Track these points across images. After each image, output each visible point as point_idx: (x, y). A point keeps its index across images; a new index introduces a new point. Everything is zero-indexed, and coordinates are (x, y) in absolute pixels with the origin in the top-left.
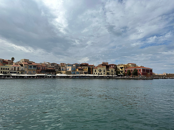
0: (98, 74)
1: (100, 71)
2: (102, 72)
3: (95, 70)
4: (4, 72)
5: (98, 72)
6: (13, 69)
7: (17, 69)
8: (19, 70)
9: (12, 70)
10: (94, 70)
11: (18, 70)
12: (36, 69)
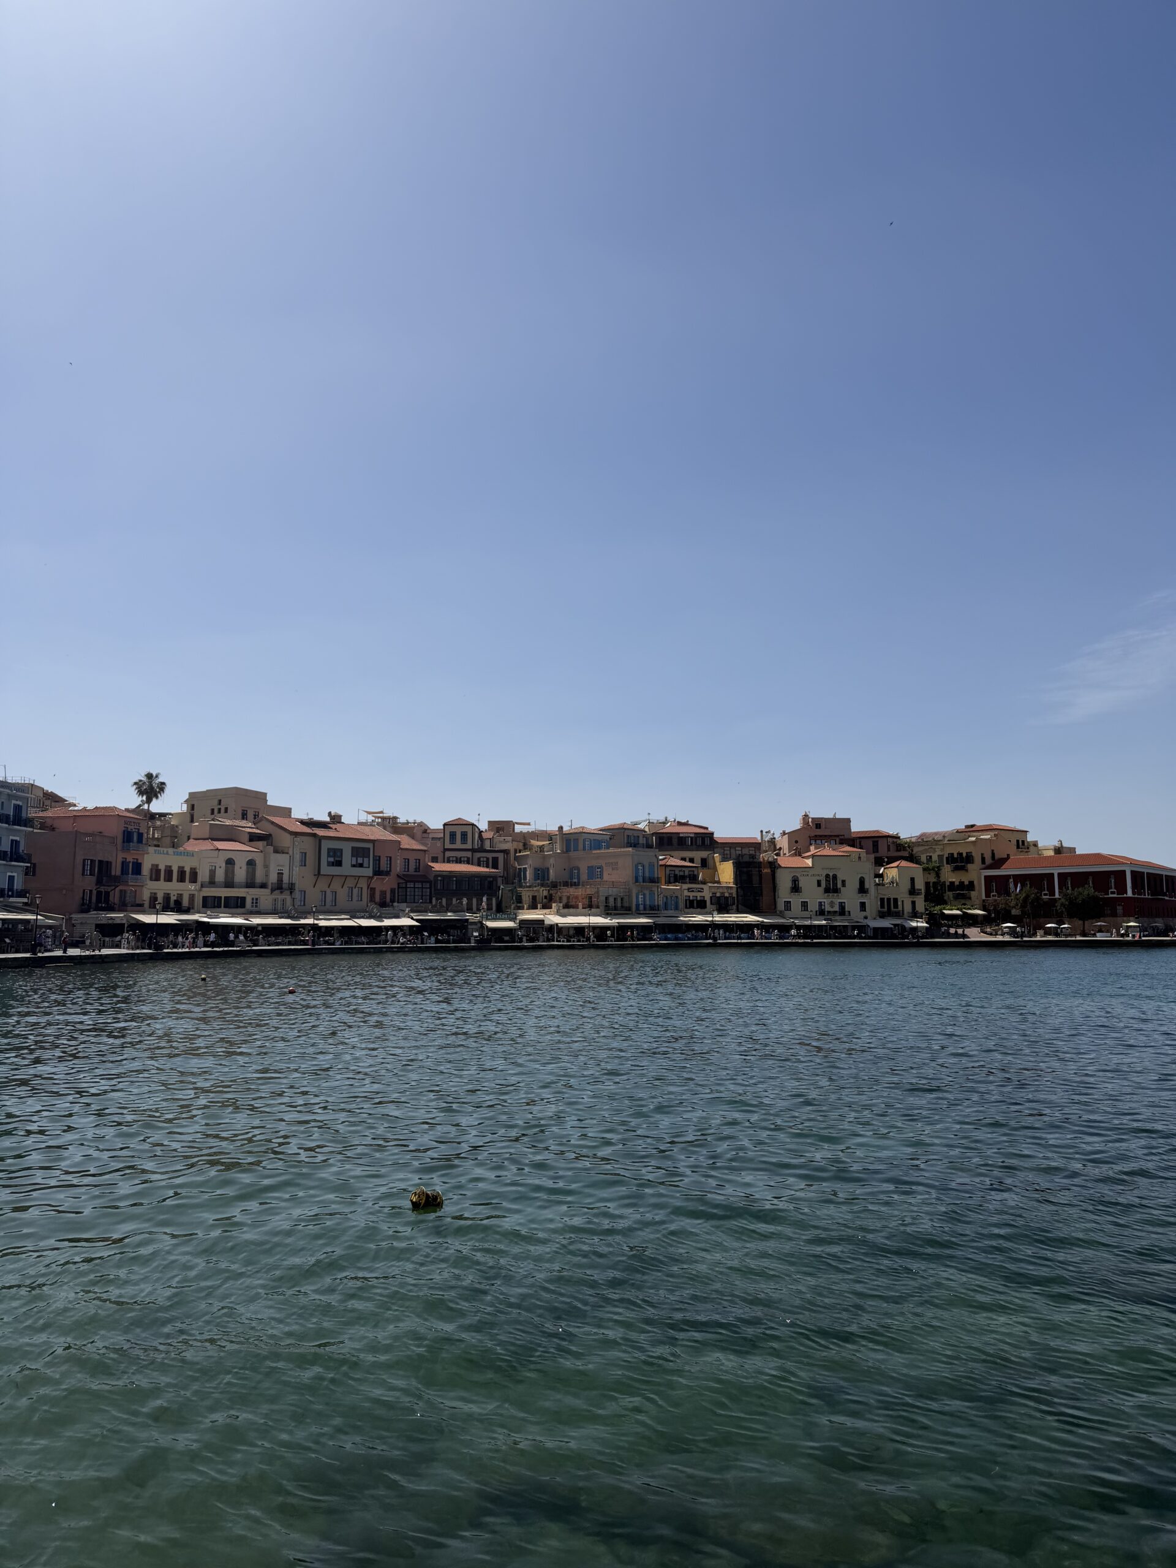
0: (813, 906)
1: (831, 885)
2: (849, 896)
3: (795, 881)
5: (812, 891)
6: (220, 875)
7: (241, 874)
8: (259, 877)
9: (214, 881)
10: (783, 879)
11: (252, 882)
12: (369, 872)
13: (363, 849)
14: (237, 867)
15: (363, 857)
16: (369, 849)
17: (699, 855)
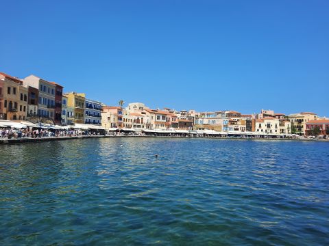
0: (264, 131)
1: (269, 126)
2: (273, 128)
3: (260, 125)
4: (126, 125)
5: (264, 127)
7: (140, 121)
8: (144, 122)
9: (135, 122)
10: (257, 124)
12: (165, 121)
16: (165, 116)
17: (237, 119)
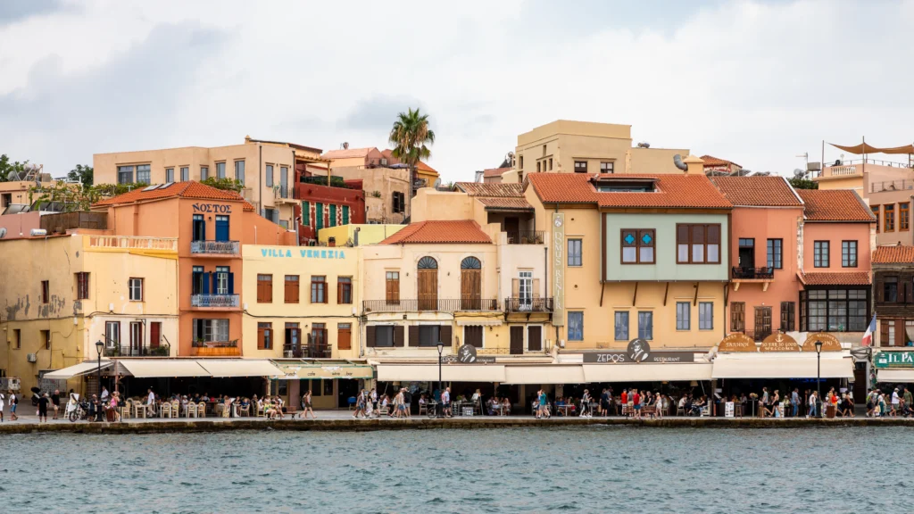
4: (291, 331)
6: (409, 291)
7: (450, 287)
8: (486, 294)
9: (393, 299)
11: (471, 301)
12: (721, 272)
13: (706, 226)
14: (441, 275)
15: (706, 243)
16: (719, 226)
